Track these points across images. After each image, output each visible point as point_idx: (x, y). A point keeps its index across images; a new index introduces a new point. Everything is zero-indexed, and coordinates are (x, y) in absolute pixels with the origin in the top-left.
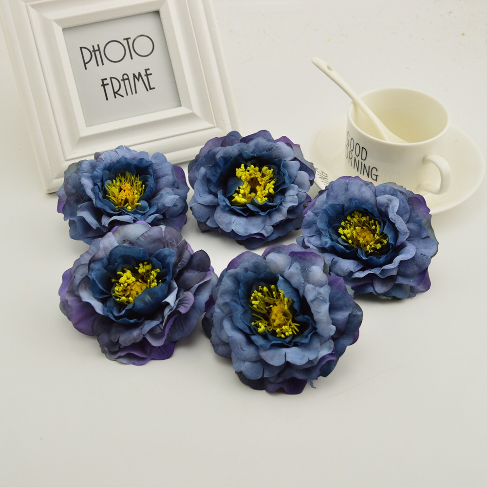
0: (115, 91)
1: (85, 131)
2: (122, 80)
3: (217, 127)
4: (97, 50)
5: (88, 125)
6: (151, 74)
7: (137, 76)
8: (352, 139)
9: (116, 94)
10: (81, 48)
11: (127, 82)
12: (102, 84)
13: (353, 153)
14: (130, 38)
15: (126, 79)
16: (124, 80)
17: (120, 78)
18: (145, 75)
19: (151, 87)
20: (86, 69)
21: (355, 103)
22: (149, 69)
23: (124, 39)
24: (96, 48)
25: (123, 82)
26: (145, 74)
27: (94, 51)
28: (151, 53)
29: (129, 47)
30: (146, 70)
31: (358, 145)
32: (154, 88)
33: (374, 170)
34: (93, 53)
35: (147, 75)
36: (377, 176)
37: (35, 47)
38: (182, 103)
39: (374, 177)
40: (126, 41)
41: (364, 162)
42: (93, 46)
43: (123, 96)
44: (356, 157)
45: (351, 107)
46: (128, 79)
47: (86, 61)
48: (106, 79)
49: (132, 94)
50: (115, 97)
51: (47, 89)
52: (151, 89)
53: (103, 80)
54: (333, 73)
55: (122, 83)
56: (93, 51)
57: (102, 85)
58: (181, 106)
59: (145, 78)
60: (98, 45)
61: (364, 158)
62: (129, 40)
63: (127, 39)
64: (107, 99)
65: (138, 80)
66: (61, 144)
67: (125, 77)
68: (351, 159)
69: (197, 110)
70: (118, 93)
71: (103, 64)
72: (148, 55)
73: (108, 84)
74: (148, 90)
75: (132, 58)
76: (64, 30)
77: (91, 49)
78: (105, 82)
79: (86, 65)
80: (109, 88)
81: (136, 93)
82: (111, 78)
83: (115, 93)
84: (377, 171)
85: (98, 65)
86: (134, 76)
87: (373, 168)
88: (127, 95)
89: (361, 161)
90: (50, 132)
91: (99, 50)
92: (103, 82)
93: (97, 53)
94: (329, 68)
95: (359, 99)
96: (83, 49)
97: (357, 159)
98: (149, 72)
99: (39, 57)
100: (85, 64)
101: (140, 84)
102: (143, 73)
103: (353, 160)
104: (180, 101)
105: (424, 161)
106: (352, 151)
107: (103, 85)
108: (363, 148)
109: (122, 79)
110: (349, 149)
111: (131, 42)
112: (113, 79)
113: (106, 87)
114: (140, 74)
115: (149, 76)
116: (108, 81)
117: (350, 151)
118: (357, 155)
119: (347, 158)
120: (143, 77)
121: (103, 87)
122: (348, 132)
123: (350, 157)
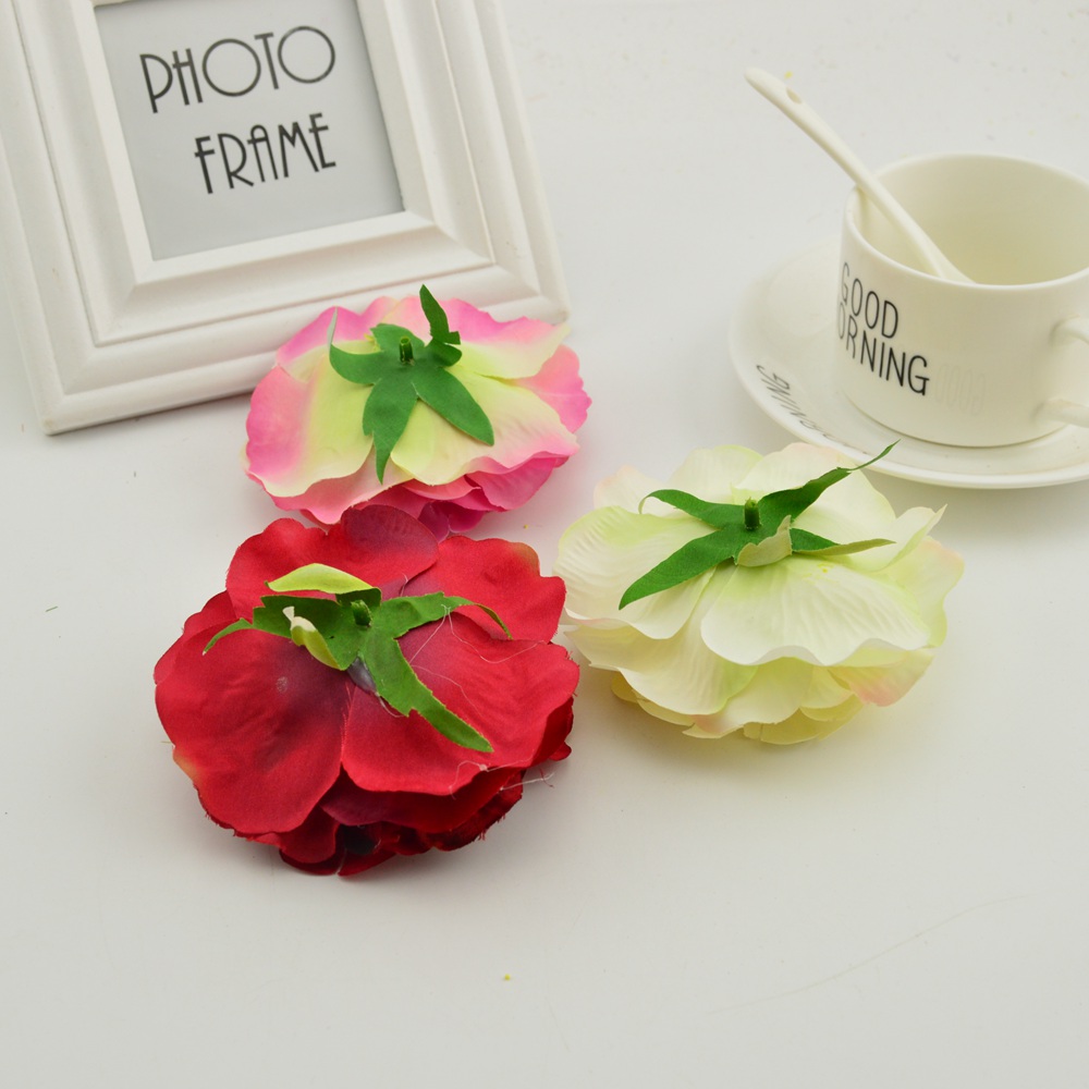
0: (232, 169)
1: (146, 269)
2: (249, 142)
3: (497, 264)
4: (185, 64)
5: (158, 254)
6: (325, 128)
7: (290, 130)
8: (857, 280)
9: (234, 179)
10: (143, 57)
11: (262, 146)
12: (196, 150)
13: (861, 320)
14: (271, 35)
15: (260, 140)
16: (254, 141)
17: (245, 137)
18: (311, 131)
19: (327, 161)
20: (155, 110)
21: (862, 192)
22: (320, 115)
23: (257, 37)
24: (183, 58)
25: (251, 146)
26: (310, 126)
27: (178, 65)
28: (327, 74)
29: (269, 56)
30: (313, 118)
31: (872, 296)
32: (333, 164)
33: (918, 363)
34: (175, 72)
35: (315, 130)
36: (925, 380)
37: (21, 48)
38: (407, 202)
39: (918, 384)
40: (261, 41)
41: (889, 343)
42: (175, 54)
43: (251, 184)
44: (868, 331)
45: (854, 199)
46: (266, 139)
47: (156, 92)
48: (207, 139)
49: (276, 177)
50: (232, 186)
51: (50, 158)
52: (325, 165)
53: (199, 141)
54: (802, 110)
55: (250, 149)
56: (174, 66)
57: (197, 155)
58: (403, 209)
59: (310, 139)
60: (188, 52)
61: (889, 331)
62: (270, 40)
63: (265, 37)
64: (210, 190)
65: (292, 141)
66: (85, 302)
67: (259, 134)
68: (853, 337)
69: (444, 219)
70: (240, 174)
71: (200, 100)
72: (318, 79)
73: (212, 152)
74: (316, 169)
75: (276, 86)
76: (97, 8)
77: (171, 61)
78: (206, 146)
79: (157, 101)
80: (215, 162)
81: (286, 174)
82: (221, 136)
83: (231, 175)
84: (925, 365)
85: (187, 102)
86: (282, 131)
87: (919, 357)
88: (263, 179)
89: (881, 339)
90: (54, 270)
91: (190, 63)
92: (199, 147)
93: (186, 71)
94: (792, 96)
95: (873, 180)
96: (148, 61)
97: (871, 335)
98: (320, 122)
99: (30, 75)
100: (153, 98)
101: (296, 153)
102: (305, 126)
103: (859, 340)
104: (401, 198)
105: (1056, 335)
106: (857, 315)
107: (201, 154)
108: (886, 302)
109: (249, 138)
110: (849, 311)
111: (273, 43)
112: (225, 140)
113: (207, 158)
114: (296, 128)
115: (321, 134)
116: (213, 144)
117: (851, 317)
118: (871, 324)
119: (842, 337)
120: (305, 136)
121: (198, 159)
122: (846, 264)
123: (849, 334)
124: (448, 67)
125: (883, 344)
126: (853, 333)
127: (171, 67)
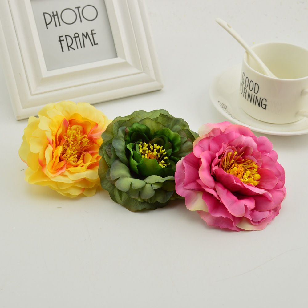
0: (69, 45)
1: (45, 73)
3: (144, 72)
4: (55, 15)
5: (48, 70)
6: (95, 34)
7: (85, 35)
8: (247, 77)
10: (44, 13)
11: (77, 39)
12: (59, 40)
13: (248, 89)
14: (80, 7)
15: (77, 37)
16: (75, 37)
18: (91, 34)
19: (96, 43)
20: (47, 28)
21: (248, 53)
22: (93, 30)
23: (76, 8)
26: (91, 33)
27: (54, 16)
28: (95, 18)
29: (79, 13)
30: (92, 31)
31: (252, 82)
32: (97, 44)
33: (264, 101)
34: (53, 17)
35: (92, 34)
36: (266, 105)
37: (10, 11)
38: (118, 55)
39: (264, 106)
40: (77, 9)
41: (256, 95)
42: (53, 12)
43: (74, 49)
44: (250, 92)
45: (245, 55)
46: (78, 37)
47: (47, 23)
48: (62, 36)
49: (81, 47)
50: (69, 50)
51: (18, 42)
52: (95, 44)
53: (60, 37)
54: (231, 30)
55: (74, 39)
56: (53, 16)
57: (59, 41)
58: (117, 57)
59: (91, 37)
60: (57, 12)
61: (256, 92)
62: (79, 9)
63: (78, 8)
64: (63, 51)
65: (86, 37)
66: (28, 83)
67: (76, 35)
68: (245, 93)
69: (129, 60)
70: (71, 47)
71: (60, 25)
72: (93, 20)
74: (93, 45)
75: (81, 22)
77: (52, 15)
78: (62, 39)
79: (48, 26)
80: (64, 43)
81: (84, 47)
82: (66, 36)
83: (69, 47)
84: (266, 101)
85: (56, 26)
86: (83, 34)
87: (264, 99)
88: (78, 48)
89: (254, 94)
90: (19, 74)
91: (57, 15)
93: (56, 17)
94: (228, 26)
95: (250, 49)
96: (45, 14)
98: (94, 32)
99: (12, 18)
101: (87, 41)
102: (90, 33)
103: (247, 94)
104: (116, 54)
105: (302, 93)
106: (247, 87)
107: (60, 41)
108: (256, 84)
109: (74, 36)
110: (244, 86)
111: (80, 10)
112: (67, 37)
113: (62, 42)
114: (87, 34)
115: (94, 35)
116: (64, 38)
117: (245, 88)
118: (251, 89)
119: (242, 93)
120: (89, 36)
121: (59, 42)
122: (244, 73)
123: (244, 92)
124: (130, 17)
125: (254, 95)
126: (245, 92)
127: (52, 16)
